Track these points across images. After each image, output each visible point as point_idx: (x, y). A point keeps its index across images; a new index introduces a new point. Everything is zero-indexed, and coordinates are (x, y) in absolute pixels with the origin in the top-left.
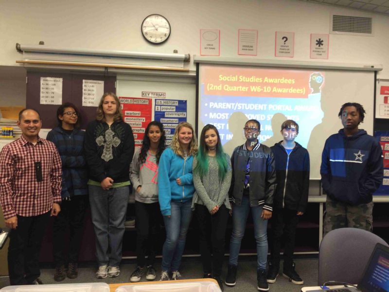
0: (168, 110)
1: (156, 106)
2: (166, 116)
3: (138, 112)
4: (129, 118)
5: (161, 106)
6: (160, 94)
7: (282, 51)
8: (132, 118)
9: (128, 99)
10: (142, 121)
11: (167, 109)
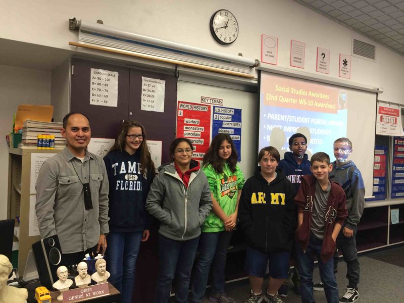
0: (225, 120)
1: (215, 115)
2: (223, 126)
3: (197, 120)
4: (188, 127)
5: (219, 114)
6: (218, 100)
7: (322, 67)
8: (191, 127)
9: (188, 105)
10: (201, 131)
11: (224, 118)
